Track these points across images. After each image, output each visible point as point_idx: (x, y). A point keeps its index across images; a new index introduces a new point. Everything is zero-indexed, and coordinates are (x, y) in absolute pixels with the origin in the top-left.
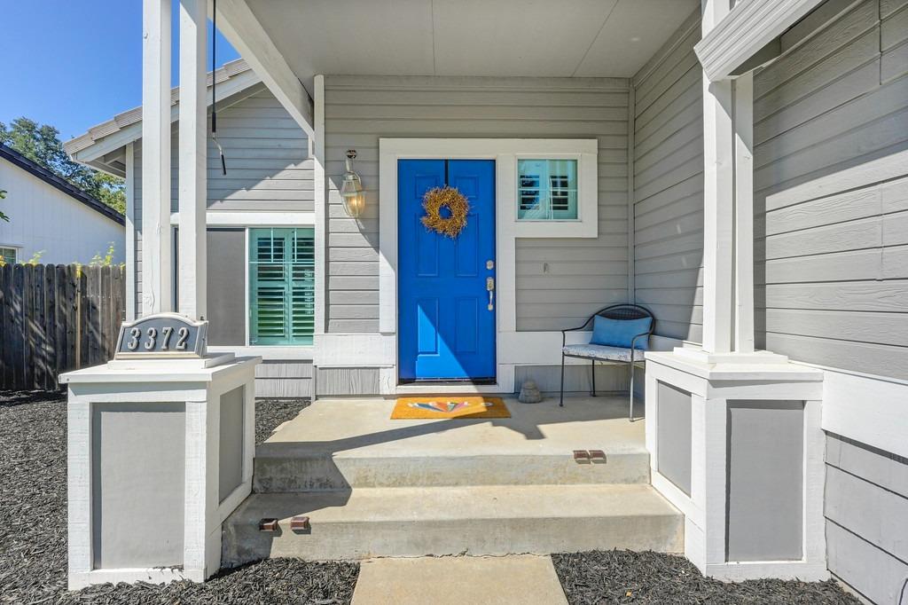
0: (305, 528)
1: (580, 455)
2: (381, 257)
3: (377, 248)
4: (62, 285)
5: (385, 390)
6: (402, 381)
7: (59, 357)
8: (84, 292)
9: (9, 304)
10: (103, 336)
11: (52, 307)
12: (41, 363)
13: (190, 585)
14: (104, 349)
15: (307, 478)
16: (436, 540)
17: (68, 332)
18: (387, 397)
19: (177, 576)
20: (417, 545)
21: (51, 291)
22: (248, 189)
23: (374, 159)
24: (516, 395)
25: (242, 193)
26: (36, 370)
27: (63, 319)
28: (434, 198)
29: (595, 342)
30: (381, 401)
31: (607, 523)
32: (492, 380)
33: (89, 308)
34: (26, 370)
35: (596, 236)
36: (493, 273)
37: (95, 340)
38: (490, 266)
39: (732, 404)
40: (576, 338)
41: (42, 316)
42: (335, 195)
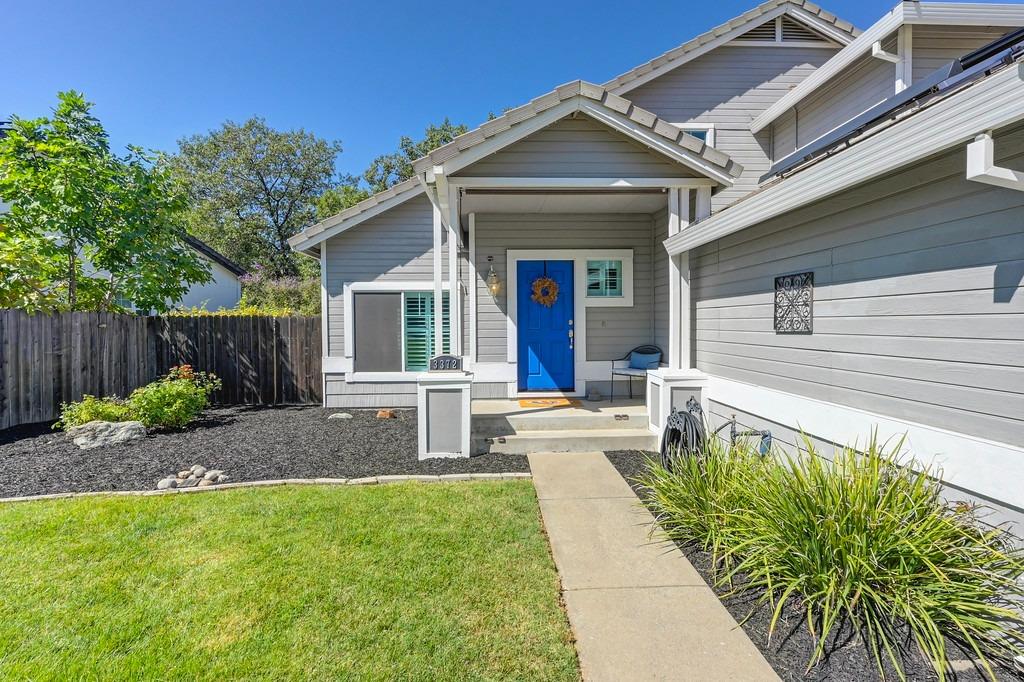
0: (504, 441)
1: (616, 416)
2: (508, 318)
3: (506, 314)
4: (264, 330)
5: (510, 395)
6: (520, 390)
7: (262, 381)
8: (278, 335)
9: (226, 343)
10: (292, 365)
11: (257, 344)
12: (248, 384)
13: (465, 459)
14: (293, 375)
15: (496, 426)
16: (556, 446)
17: (267, 362)
18: (512, 399)
19: (459, 455)
20: (549, 448)
21: (256, 334)
22: (403, 266)
23: (503, 261)
24: (586, 398)
25: (399, 269)
26: (245, 390)
27: (264, 355)
28: (538, 285)
29: (632, 367)
30: (508, 401)
31: (626, 439)
32: (572, 390)
33: (281, 345)
34: (238, 390)
35: (632, 305)
36: (572, 327)
37: (286, 368)
38: (571, 322)
39: (673, 388)
40: (619, 365)
41: (250, 352)
42: (482, 283)
